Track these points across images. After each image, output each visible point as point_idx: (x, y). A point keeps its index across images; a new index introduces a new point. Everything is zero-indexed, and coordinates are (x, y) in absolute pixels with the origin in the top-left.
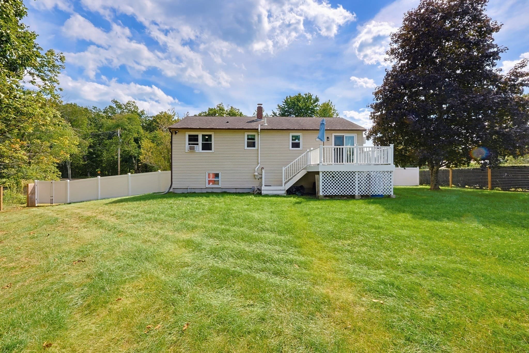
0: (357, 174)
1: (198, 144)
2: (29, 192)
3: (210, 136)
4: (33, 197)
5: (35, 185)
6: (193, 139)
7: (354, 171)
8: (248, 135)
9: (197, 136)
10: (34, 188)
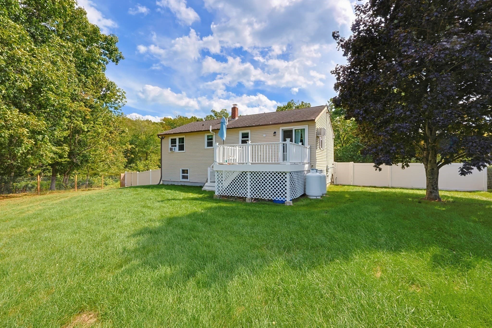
0: (248, 174)
1: (176, 146)
2: (121, 179)
3: (183, 139)
4: (124, 182)
5: (125, 175)
6: (173, 142)
7: (246, 171)
8: (208, 136)
9: (175, 139)
10: (124, 176)
